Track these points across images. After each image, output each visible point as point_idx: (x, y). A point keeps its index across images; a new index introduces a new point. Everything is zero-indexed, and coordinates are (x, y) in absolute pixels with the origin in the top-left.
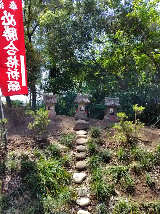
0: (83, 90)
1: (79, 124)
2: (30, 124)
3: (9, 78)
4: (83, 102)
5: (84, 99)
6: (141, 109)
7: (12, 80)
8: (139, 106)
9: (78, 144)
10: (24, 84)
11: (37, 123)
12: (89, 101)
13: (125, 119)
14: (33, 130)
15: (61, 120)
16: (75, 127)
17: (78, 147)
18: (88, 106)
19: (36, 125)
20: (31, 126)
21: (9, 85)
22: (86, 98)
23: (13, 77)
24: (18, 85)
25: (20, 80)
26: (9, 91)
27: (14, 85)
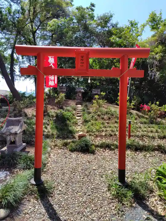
0: (80, 84)
1: (78, 102)
2: (56, 100)
3: (50, 80)
4: (80, 92)
5: (81, 90)
6: (104, 94)
7: (51, 80)
8: (103, 93)
9: (77, 109)
10: (56, 83)
11: (59, 99)
12: (84, 91)
13: (99, 99)
14: (57, 103)
15: (68, 101)
16: (76, 104)
17: (78, 110)
18: (83, 93)
19: (59, 100)
20: (56, 101)
21: (49, 83)
22: (82, 89)
23: (51, 79)
24: (53, 83)
25: (54, 81)
26: (49, 85)
27: (52, 83)
